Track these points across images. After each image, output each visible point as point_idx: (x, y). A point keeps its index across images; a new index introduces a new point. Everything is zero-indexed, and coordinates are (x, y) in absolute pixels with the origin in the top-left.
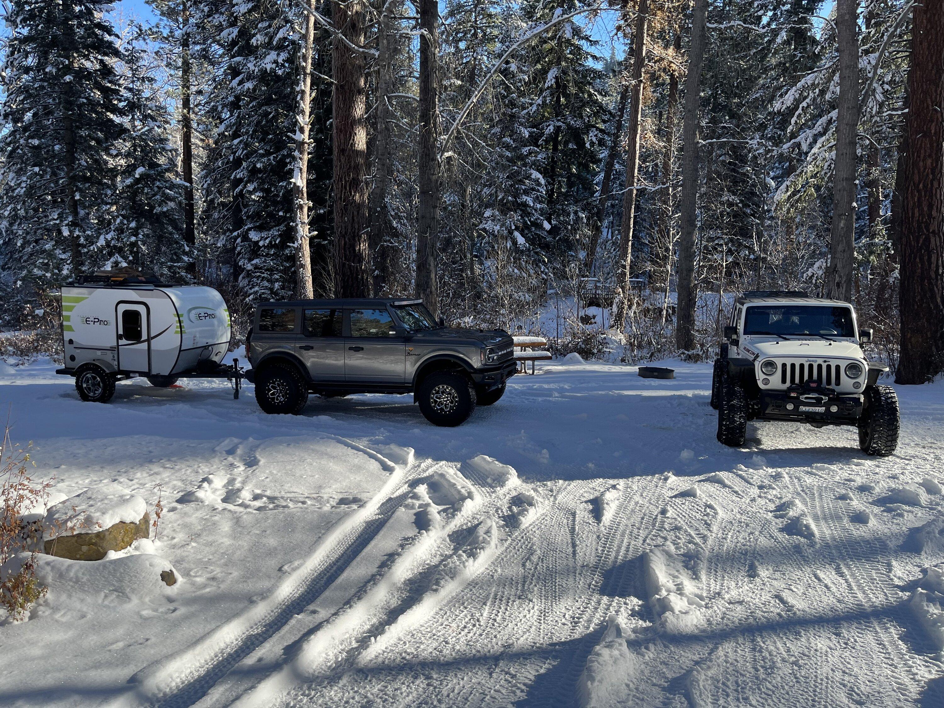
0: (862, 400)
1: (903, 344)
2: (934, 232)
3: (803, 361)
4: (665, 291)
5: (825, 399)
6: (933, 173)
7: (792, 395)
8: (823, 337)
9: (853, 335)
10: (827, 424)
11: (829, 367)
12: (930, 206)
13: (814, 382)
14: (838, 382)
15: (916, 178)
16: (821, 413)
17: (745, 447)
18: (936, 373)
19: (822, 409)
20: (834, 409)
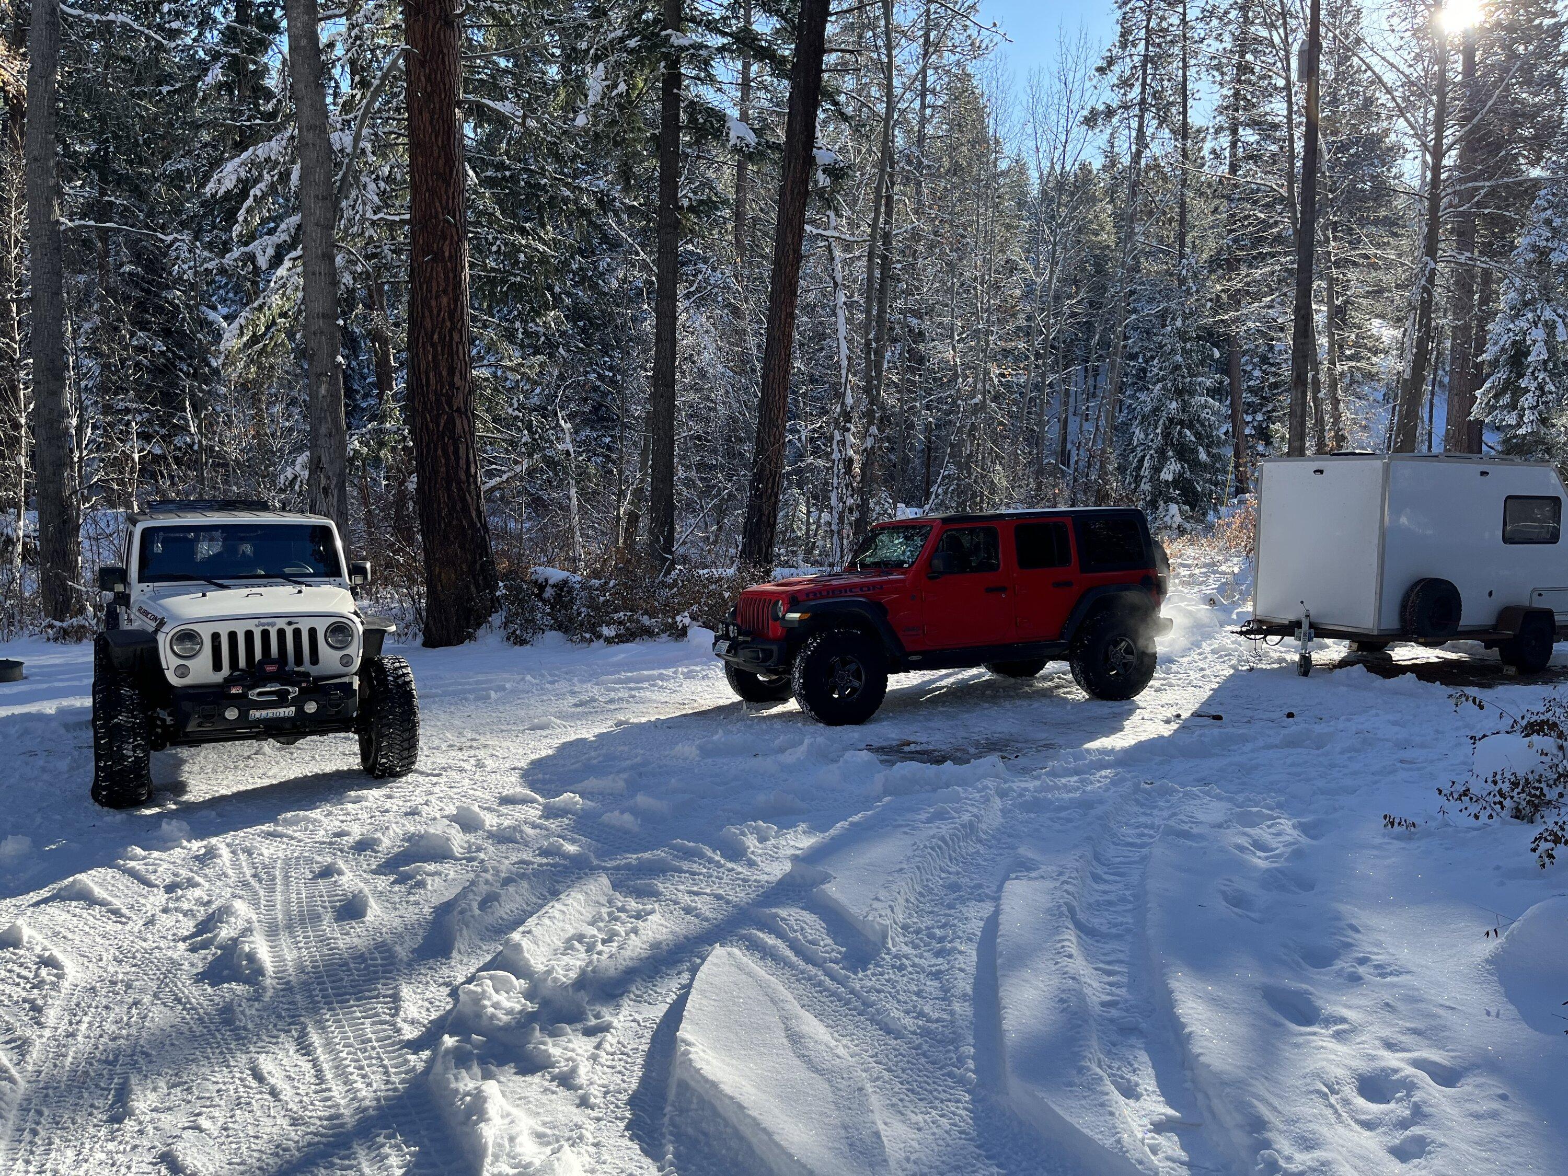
0: (356, 686)
1: (429, 583)
2: (458, 410)
3: (250, 625)
4: (17, 506)
5: (294, 691)
6: (451, 318)
7: (234, 691)
8: (289, 579)
9: (338, 574)
10: (304, 735)
11: (297, 633)
12: (451, 371)
13: (273, 662)
14: (315, 659)
15: (428, 324)
16: (289, 718)
17: (148, 804)
18: (479, 625)
19: (290, 711)
20: (311, 707)
